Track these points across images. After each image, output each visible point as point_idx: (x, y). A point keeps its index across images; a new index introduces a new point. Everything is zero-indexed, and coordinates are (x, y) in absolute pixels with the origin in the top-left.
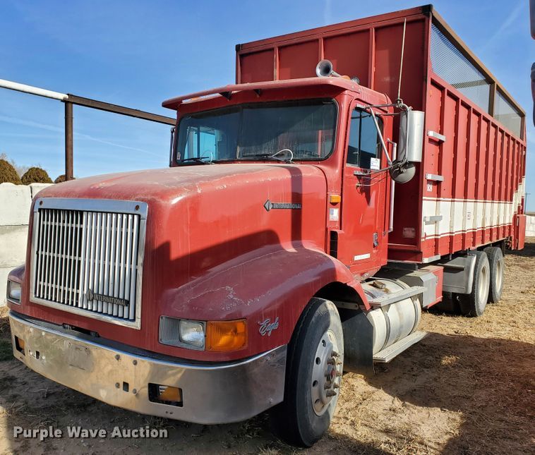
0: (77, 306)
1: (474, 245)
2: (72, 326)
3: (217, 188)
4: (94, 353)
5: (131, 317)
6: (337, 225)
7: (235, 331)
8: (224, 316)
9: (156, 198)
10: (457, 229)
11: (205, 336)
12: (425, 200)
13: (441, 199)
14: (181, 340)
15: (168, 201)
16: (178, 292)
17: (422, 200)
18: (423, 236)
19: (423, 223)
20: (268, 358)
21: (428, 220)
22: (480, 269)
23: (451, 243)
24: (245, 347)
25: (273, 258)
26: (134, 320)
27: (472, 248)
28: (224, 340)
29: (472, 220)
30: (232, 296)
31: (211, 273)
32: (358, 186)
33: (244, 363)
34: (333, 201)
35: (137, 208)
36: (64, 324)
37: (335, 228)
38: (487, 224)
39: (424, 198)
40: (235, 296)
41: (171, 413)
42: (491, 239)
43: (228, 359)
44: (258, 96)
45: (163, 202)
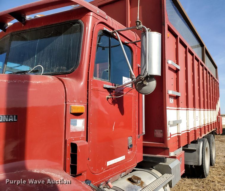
1: (201, 136)
6: (83, 136)
10: (191, 127)
12: (168, 109)
13: (180, 108)
17: (166, 109)
18: (169, 135)
19: (168, 126)
21: (171, 123)
22: (205, 149)
23: (188, 137)
27: (200, 138)
29: (198, 121)
32: (108, 98)
34: (75, 111)
37: (77, 139)
38: (206, 123)
39: (167, 107)
42: (208, 131)
44: (23, 25)
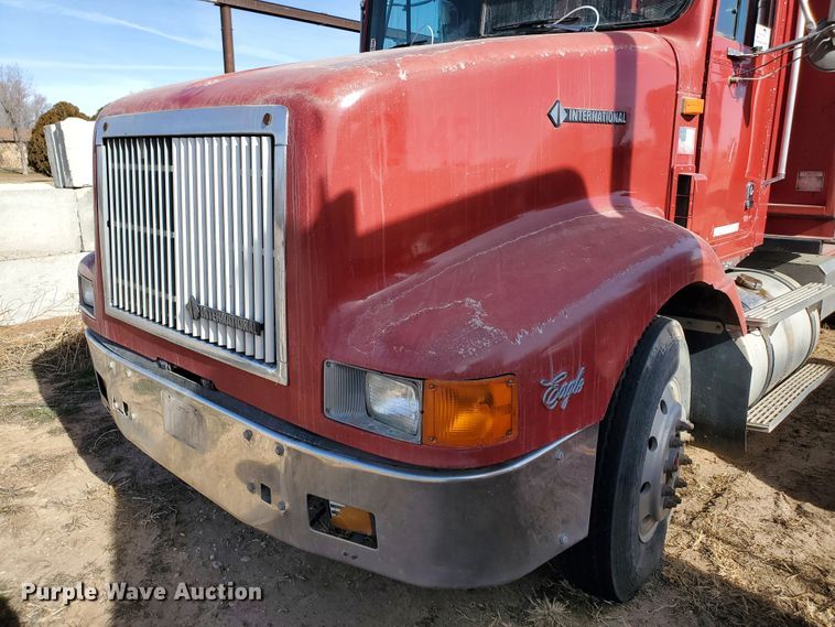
0: (175, 327)
2: (172, 365)
3: (444, 69)
4: (209, 421)
5: (269, 359)
6: (691, 164)
7: (489, 401)
8: (461, 368)
9: (306, 94)
11: (422, 412)
14: (370, 413)
15: (332, 99)
16: (361, 310)
20: (560, 454)
24: (511, 437)
25: (565, 232)
26: (274, 364)
28: (462, 421)
30: (479, 323)
31: (433, 267)
33: (510, 469)
34: (688, 110)
35: (267, 119)
36: (158, 359)
37: (686, 169)
40: (486, 321)
41: (354, 557)
43: (473, 463)
45: (321, 102)
